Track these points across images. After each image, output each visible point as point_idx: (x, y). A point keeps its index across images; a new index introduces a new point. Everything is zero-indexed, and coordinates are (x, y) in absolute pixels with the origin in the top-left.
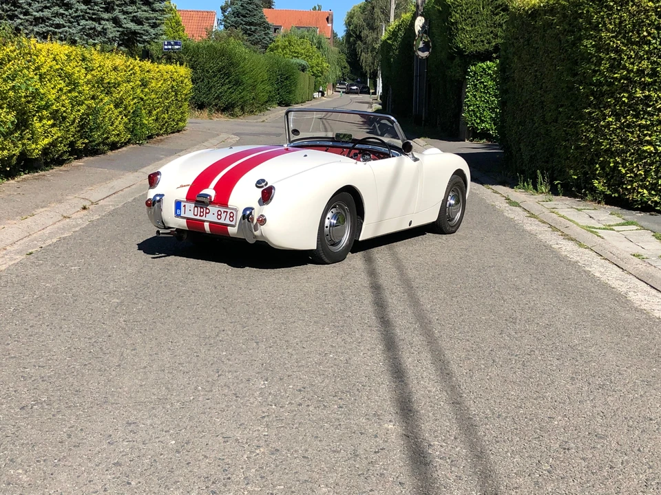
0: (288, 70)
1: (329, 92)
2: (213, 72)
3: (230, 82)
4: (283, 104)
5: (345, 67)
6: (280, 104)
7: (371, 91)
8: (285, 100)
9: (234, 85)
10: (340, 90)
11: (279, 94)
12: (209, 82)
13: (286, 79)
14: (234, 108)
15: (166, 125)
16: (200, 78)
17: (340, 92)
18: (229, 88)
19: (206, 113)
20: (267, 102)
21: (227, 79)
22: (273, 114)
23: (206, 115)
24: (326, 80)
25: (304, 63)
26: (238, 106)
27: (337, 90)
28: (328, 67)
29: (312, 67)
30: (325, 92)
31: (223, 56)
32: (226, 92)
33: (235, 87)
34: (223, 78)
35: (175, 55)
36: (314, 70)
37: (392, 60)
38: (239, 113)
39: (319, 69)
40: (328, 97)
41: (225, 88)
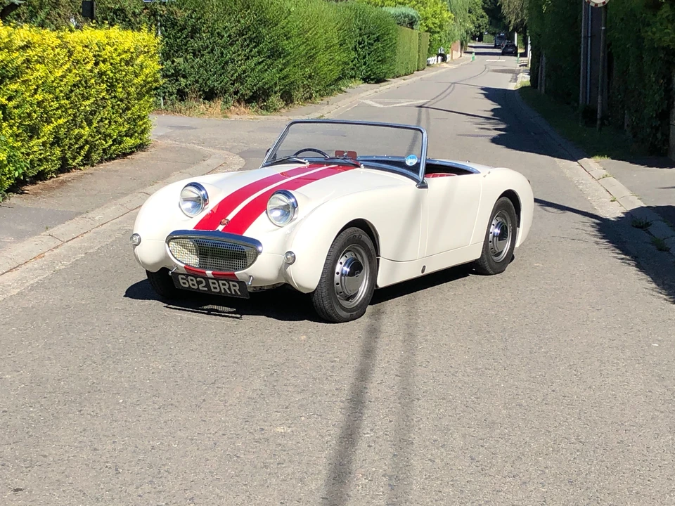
0: (380, 26)
1: (455, 54)
2: (229, 36)
3: (259, 53)
4: (372, 80)
5: (482, 17)
6: (366, 80)
7: (520, 51)
8: (374, 74)
9: (269, 57)
10: (473, 50)
11: (365, 64)
12: (222, 53)
13: (377, 40)
14: (268, 95)
15: (87, 148)
16: (207, 47)
17: (471, 53)
18: (259, 63)
19: (218, 105)
20: (340, 79)
21: (255, 47)
22: (351, 99)
23: (218, 110)
24: (450, 38)
25: (412, 12)
26: (276, 93)
27: (469, 50)
28: (450, 17)
29: (426, 19)
30: (448, 56)
31: (248, 8)
32: (253, 70)
33: (269, 61)
34: (248, 45)
35: (164, 8)
36: (430, 23)
37: (544, 7)
38: (281, 104)
39: (437, 21)
40: (453, 61)
41: (252, 63)
